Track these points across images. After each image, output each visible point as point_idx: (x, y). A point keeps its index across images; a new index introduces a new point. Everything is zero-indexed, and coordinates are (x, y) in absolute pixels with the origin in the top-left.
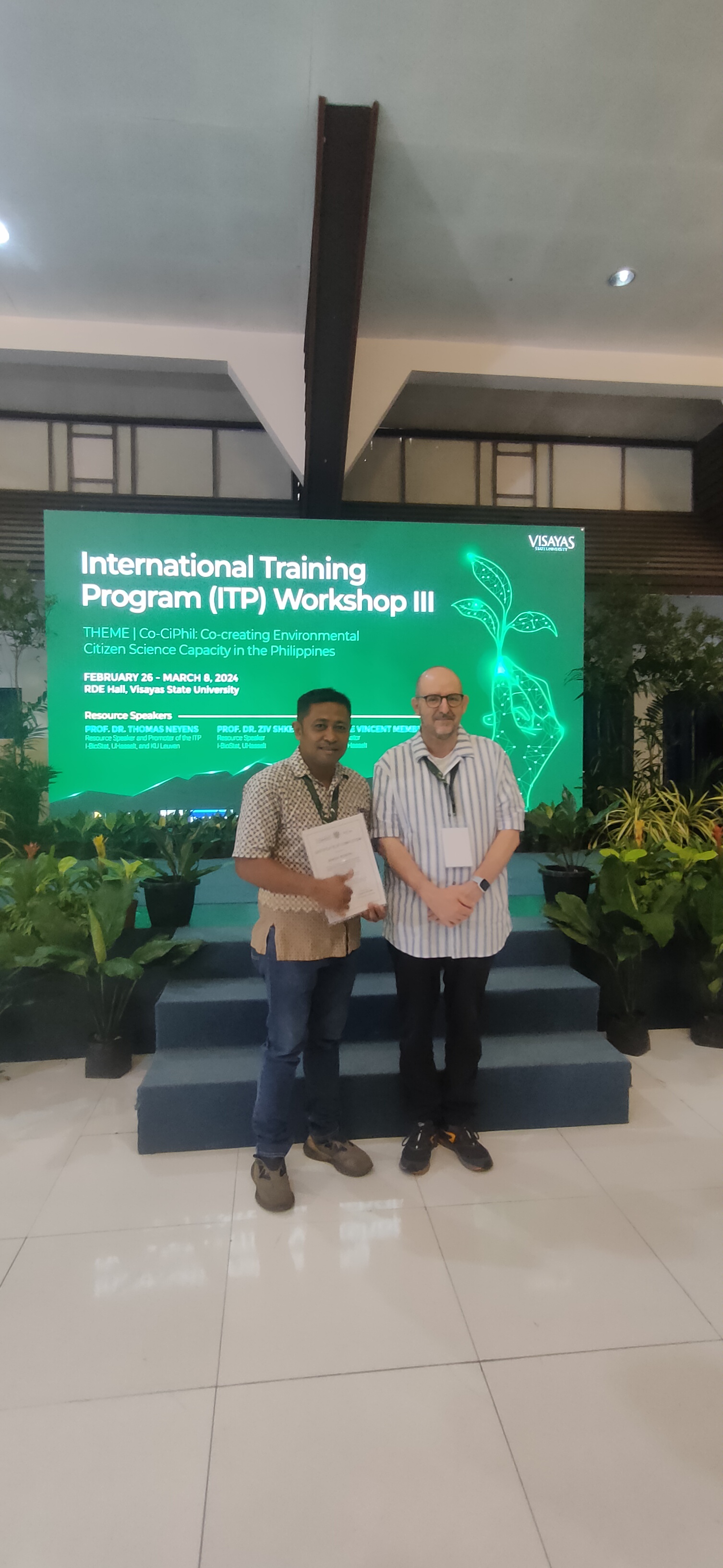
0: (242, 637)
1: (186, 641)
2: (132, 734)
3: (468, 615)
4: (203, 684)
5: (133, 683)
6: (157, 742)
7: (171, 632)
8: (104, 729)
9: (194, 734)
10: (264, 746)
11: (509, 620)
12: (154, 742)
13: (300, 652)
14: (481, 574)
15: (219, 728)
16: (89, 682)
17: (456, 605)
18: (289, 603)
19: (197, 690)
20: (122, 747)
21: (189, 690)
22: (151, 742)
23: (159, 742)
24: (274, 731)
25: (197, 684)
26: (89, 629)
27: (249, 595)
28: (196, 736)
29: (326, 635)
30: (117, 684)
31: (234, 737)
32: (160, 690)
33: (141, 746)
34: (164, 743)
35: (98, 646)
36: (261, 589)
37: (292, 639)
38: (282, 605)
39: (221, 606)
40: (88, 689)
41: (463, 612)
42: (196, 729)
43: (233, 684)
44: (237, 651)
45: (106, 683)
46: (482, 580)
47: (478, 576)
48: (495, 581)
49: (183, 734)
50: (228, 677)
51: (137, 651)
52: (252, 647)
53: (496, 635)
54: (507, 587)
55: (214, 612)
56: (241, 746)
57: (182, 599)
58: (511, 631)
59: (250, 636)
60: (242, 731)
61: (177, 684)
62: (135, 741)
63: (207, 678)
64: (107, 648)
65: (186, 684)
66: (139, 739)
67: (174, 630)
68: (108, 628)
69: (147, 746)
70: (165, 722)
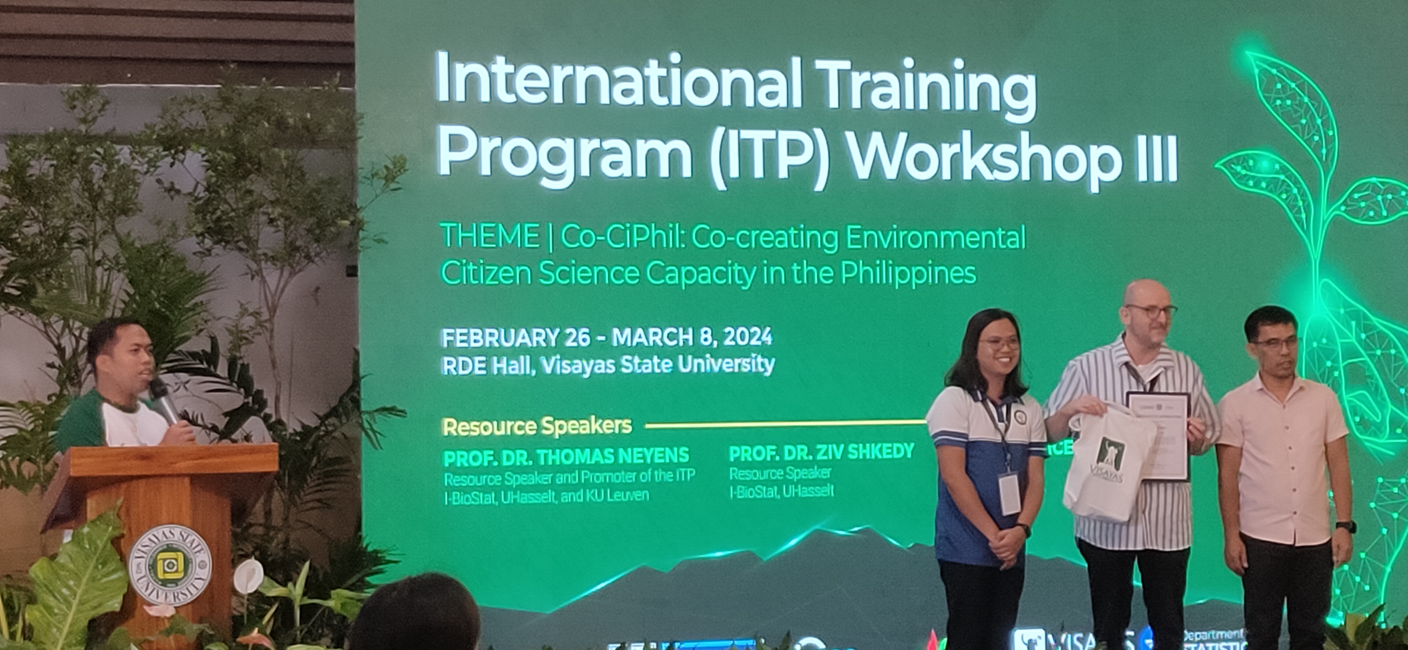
0: (780, 242)
1: (659, 252)
2: (544, 470)
3: (1250, 187)
4: (698, 351)
5: (548, 352)
6: (599, 487)
7: (628, 232)
8: (486, 457)
9: (680, 465)
10: (829, 490)
11: (1333, 197)
12: (594, 486)
13: (902, 275)
14: (1273, 95)
15: (735, 452)
16: (452, 351)
17: (1223, 165)
18: (876, 166)
19: (685, 365)
20: (524, 499)
21: (666, 366)
22: (587, 485)
23: (604, 485)
24: (850, 456)
25: (685, 350)
26: (451, 227)
27: (795, 148)
28: (683, 470)
29: (957, 237)
30: (514, 353)
31: (766, 472)
32: (605, 367)
33: (566, 497)
34: (614, 487)
35: (471, 267)
36: (818, 132)
37: (886, 246)
38: (863, 171)
39: (734, 172)
40: (448, 366)
41: (1238, 180)
42: (682, 454)
43: (764, 350)
44: (771, 273)
45: (488, 352)
46: (1275, 108)
47: (1268, 99)
48: (1302, 111)
49: (655, 466)
50: (752, 336)
51: (554, 277)
52: (800, 264)
53: (1307, 232)
54: (1326, 124)
55: (720, 185)
56: (780, 492)
57: (652, 156)
58: (1336, 222)
59: (797, 241)
60: (782, 457)
61: (644, 352)
62: (552, 485)
63: (706, 336)
64: (491, 270)
65: (662, 352)
66: (561, 479)
67: (636, 226)
68: (493, 225)
69: (578, 497)
70: (616, 441)
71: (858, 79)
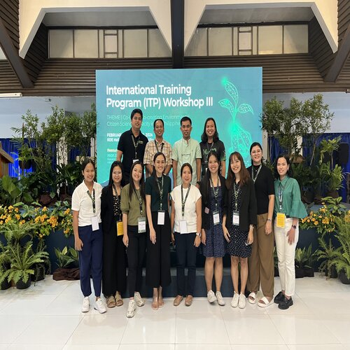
8: (113, 155)
11: (237, 108)
16: (109, 137)
17: (220, 102)
26: (108, 116)
27: (156, 101)
30: (117, 138)
35: (111, 123)
36: (159, 98)
41: (222, 105)
45: (113, 138)
46: (228, 91)
48: (232, 92)
53: (233, 115)
54: (236, 94)
57: (136, 103)
58: (238, 114)
64: (114, 124)
68: (114, 116)
71: (165, 88)
